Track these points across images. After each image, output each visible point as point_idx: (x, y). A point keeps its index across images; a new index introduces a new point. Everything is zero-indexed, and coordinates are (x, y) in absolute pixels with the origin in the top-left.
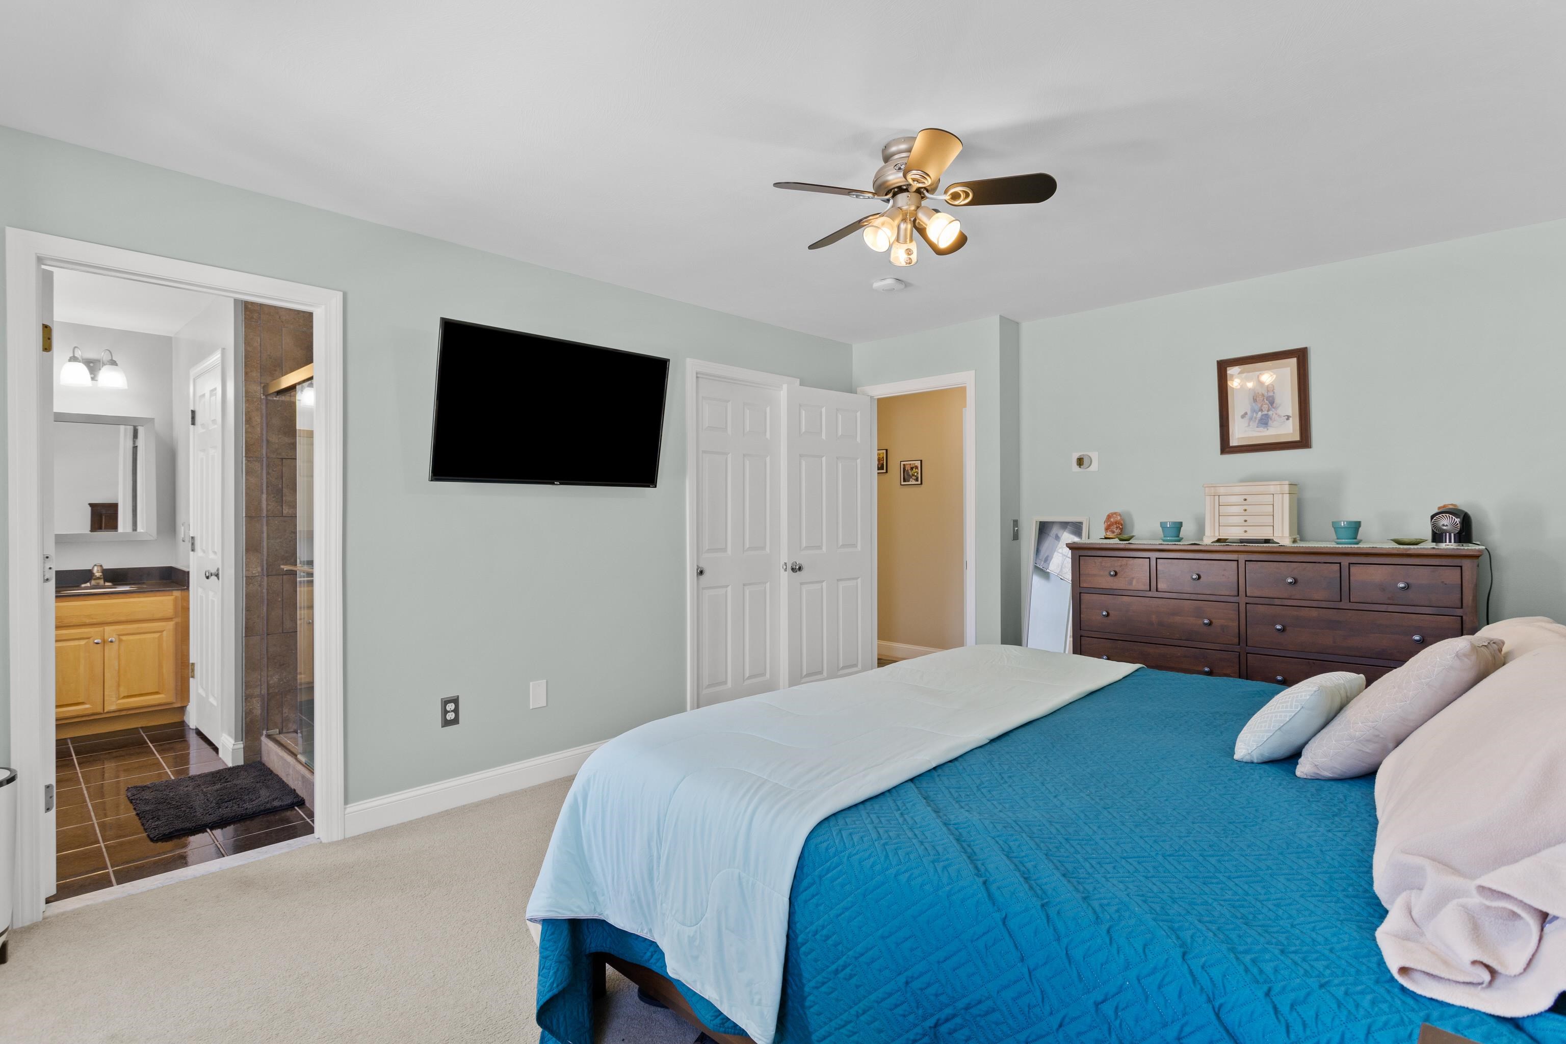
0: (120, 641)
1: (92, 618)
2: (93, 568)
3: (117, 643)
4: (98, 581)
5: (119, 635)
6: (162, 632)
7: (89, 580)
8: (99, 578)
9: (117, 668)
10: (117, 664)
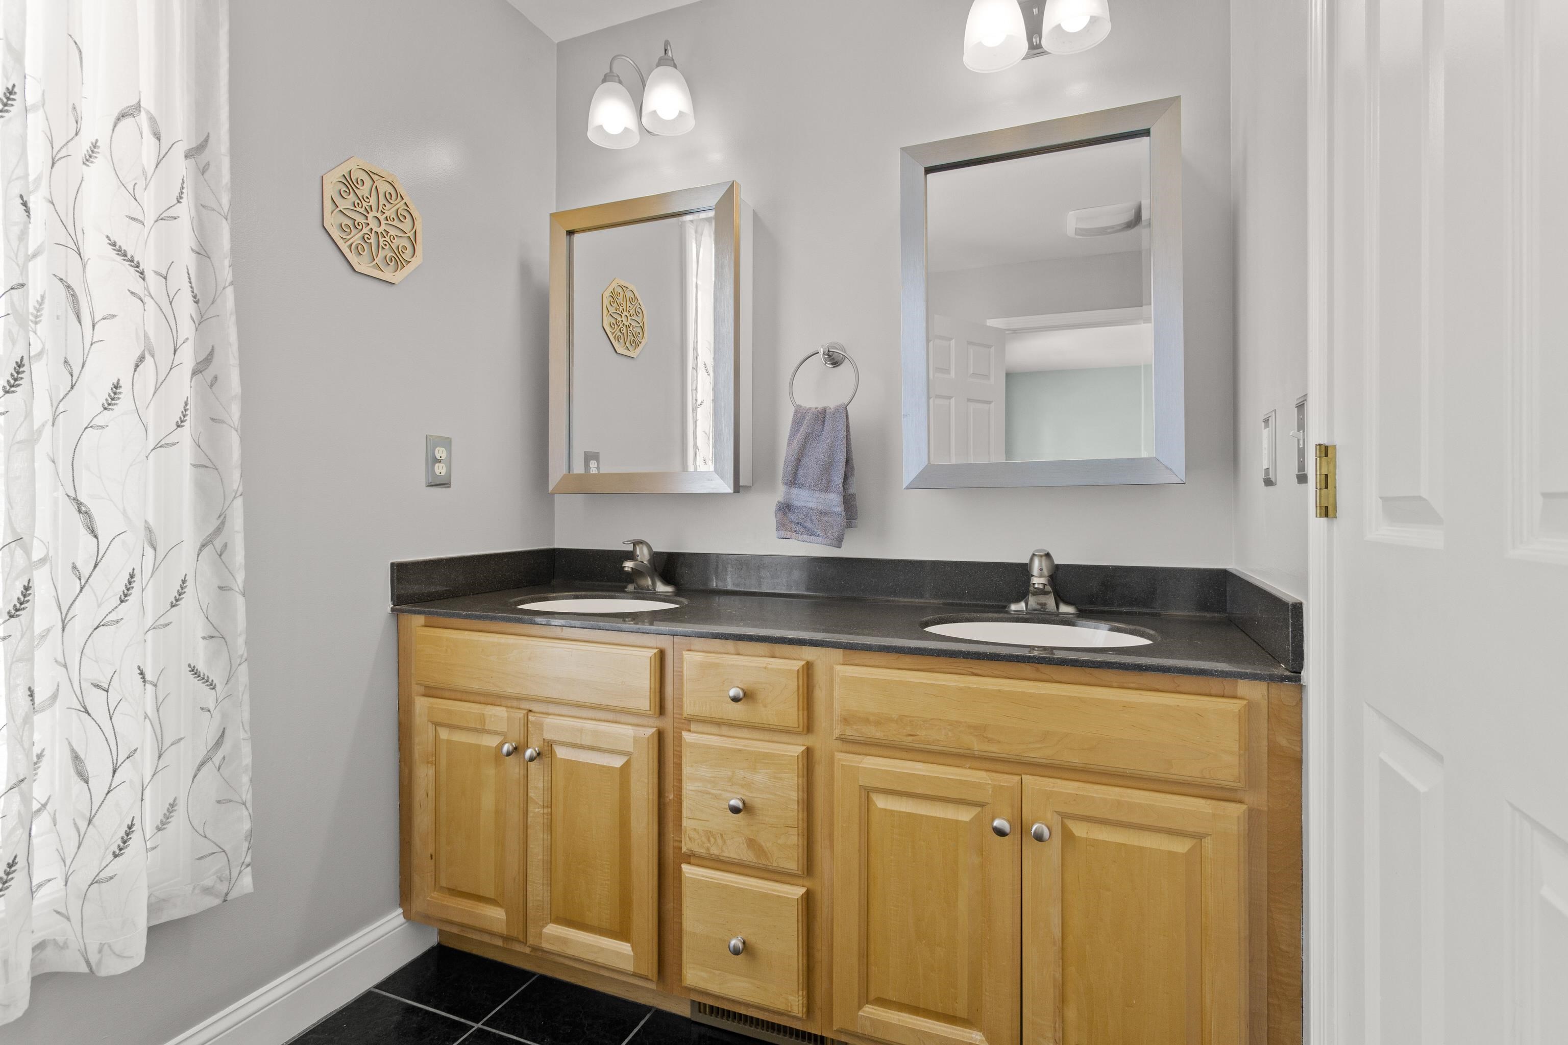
0: (1068, 836)
1: (990, 740)
2: (1032, 560)
3: (1057, 841)
4: (1042, 599)
5: (1064, 816)
6: (1199, 837)
7: (1021, 596)
8: (1042, 592)
9: (1057, 932)
10: (1056, 921)
